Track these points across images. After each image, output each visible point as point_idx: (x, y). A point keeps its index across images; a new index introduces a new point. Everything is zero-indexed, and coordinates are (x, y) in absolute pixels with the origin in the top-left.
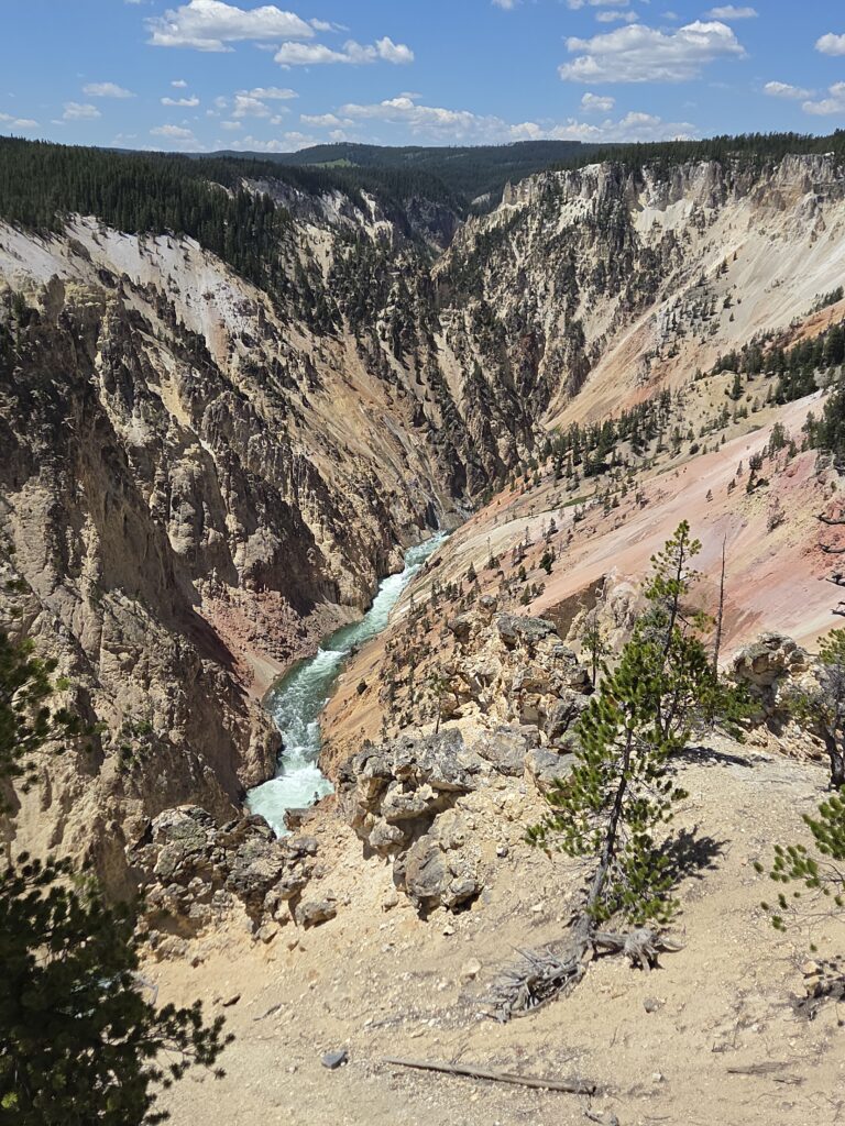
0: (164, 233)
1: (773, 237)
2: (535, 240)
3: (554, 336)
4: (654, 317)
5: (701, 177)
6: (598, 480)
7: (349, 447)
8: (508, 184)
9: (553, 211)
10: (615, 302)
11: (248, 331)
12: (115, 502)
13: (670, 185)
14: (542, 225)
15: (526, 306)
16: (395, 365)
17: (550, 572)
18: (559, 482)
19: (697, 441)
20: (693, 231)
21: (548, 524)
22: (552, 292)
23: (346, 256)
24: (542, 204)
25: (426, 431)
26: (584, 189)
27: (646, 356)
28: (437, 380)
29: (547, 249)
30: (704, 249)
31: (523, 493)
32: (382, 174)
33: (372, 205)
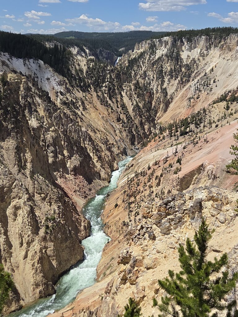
0: (31, 58)
1: (228, 60)
2: (148, 61)
3: (157, 92)
4: (191, 86)
5: (202, 40)
6: (185, 137)
7: (98, 129)
8: (137, 43)
9: (154, 52)
10: (177, 81)
11: (62, 91)
12: (33, 145)
13: (192, 44)
14: (150, 57)
15: (147, 83)
16: (110, 102)
17: (180, 164)
18: (171, 138)
19: (217, 123)
20: (201, 58)
21: (175, 150)
22: (155, 78)
23: (91, 66)
24: (150, 50)
25: (122, 123)
26: (164, 45)
27: (189, 98)
28: (124, 106)
29: (153, 64)
30: (205, 64)
31: (159, 142)
32: (89, 41)
33: (87, 51)
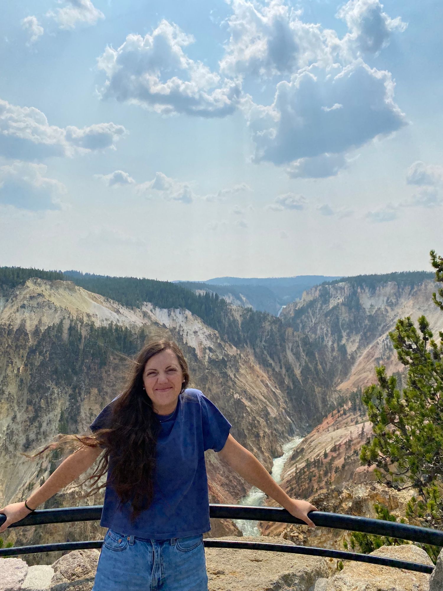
0: (177, 308)
1: (425, 311)
2: (319, 311)
4: (377, 343)
8: (305, 290)
9: (326, 300)
10: (359, 336)
11: (212, 346)
14: (322, 306)
15: (319, 338)
16: (271, 361)
18: (355, 412)
20: (389, 309)
21: (361, 429)
23: (248, 317)
24: (321, 298)
25: (286, 390)
26: (339, 292)
27: (377, 359)
29: (326, 315)
